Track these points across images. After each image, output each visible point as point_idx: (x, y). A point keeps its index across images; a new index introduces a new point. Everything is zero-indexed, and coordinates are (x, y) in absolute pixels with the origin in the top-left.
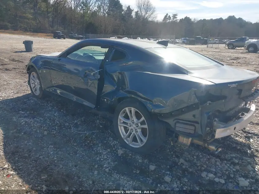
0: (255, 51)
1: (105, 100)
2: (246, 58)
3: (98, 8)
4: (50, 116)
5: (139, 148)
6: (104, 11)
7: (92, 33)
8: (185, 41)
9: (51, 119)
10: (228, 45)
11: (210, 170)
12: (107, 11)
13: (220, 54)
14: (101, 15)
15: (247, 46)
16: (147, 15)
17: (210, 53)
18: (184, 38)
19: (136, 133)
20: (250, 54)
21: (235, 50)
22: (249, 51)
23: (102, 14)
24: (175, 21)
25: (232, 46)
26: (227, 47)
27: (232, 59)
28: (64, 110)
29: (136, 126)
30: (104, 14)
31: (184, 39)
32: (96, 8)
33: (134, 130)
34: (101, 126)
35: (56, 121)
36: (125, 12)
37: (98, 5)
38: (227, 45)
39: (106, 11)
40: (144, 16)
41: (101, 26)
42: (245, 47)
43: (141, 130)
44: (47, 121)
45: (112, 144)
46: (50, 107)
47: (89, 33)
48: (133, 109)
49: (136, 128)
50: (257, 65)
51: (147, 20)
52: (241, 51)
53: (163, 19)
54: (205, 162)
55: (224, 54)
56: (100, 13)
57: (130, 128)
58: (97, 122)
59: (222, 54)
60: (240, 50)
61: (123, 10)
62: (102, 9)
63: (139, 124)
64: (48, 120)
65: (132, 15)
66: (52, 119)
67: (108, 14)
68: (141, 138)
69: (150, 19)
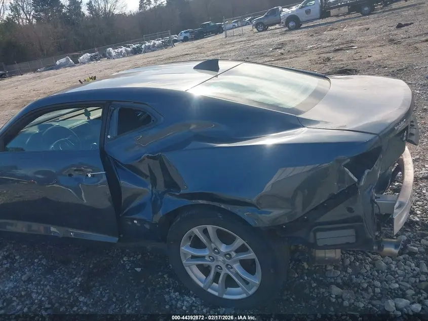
0: (298, 26)
1: (135, 222)
2: (293, 41)
3: (12, 11)
4: (15, 287)
5: (247, 298)
6: (26, 16)
7: (19, 61)
8: (188, 35)
9: (21, 296)
10: (256, 26)
11: (390, 288)
12: (34, 14)
13: (252, 44)
14: (23, 23)
15: (284, 22)
16: (109, 5)
17: (238, 46)
18: (185, 31)
19: (230, 271)
20: (293, 32)
21: (269, 32)
22: (289, 28)
23: (24, 21)
24: (160, 5)
25: (262, 27)
26: (255, 30)
27: (276, 49)
28: (40, 257)
29: (227, 258)
30: (29, 20)
31: (185, 33)
32: (10, 12)
33: (223, 266)
34: (138, 270)
35: (34, 296)
36: (68, 9)
37: (10, 5)
38: (254, 27)
39: (32, 14)
40: (105, 8)
41: (33, 45)
42: (283, 23)
43: (239, 264)
44: (14, 304)
45: (184, 308)
46: (5, 262)
47: (15, 64)
48: (210, 228)
49: (228, 261)
50: (316, 49)
51: (113, 14)
52: (278, 31)
53: (139, 6)
54: (371, 274)
55: (259, 42)
56: (21, 20)
57: (213, 265)
58: (124, 261)
59: (255, 42)
60: (276, 31)
61: (62, 6)
62: (22, 12)
63: (234, 254)
64: (15, 298)
65: (82, 10)
66: (23, 293)
67: (38, 20)
68: (243, 279)
69: (116, 12)
